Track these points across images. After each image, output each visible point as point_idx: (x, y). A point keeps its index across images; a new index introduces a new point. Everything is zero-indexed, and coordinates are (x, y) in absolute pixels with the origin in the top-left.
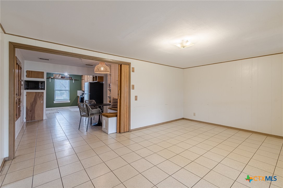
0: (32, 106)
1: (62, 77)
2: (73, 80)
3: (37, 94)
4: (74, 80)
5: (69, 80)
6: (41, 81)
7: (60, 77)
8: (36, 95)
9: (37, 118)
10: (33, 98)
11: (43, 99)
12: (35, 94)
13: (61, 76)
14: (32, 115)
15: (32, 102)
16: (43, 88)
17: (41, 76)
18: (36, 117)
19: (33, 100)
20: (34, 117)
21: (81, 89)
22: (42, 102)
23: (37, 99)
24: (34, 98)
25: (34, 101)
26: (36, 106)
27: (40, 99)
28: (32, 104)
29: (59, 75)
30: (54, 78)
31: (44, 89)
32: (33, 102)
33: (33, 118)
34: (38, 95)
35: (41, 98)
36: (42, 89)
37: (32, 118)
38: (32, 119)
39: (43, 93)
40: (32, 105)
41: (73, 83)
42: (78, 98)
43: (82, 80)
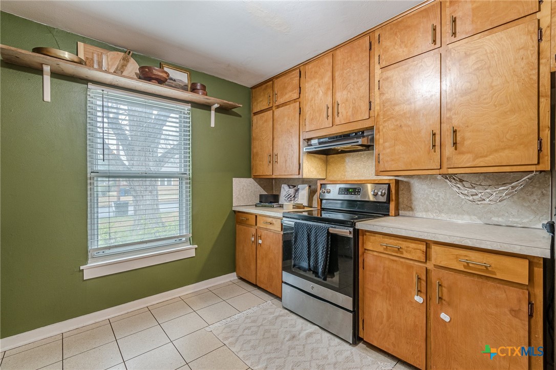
2: (209, 107)
5: (189, 107)
21: (248, 171)
29: (126, 60)
30: (80, 62)
41: (213, 125)
42: (239, 227)
43: (255, 118)
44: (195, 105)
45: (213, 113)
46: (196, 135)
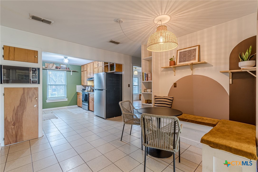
0: (16, 114)
1: (57, 68)
2: (70, 71)
3: (26, 91)
4: (72, 72)
5: (66, 71)
6: (32, 68)
7: (54, 68)
8: (24, 94)
9: (26, 137)
10: (19, 100)
11: (37, 101)
12: (21, 92)
13: (55, 66)
14: (18, 131)
15: (16, 107)
16: (37, 80)
17: (33, 57)
18: (24, 134)
19: (18, 103)
20: (22, 135)
21: (81, 84)
22: (35, 106)
23: (25, 101)
24: (21, 100)
25: (20, 104)
26: (24, 113)
27: (31, 101)
28: (17, 110)
29: (53, 65)
30: (46, 68)
31: (39, 83)
32: (18, 107)
33: (18, 137)
34: (28, 94)
35: (33, 99)
36: (34, 82)
37: (16, 137)
38: (16, 140)
39: (37, 89)
40: (17, 112)
41: (71, 75)
42: (78, 95)
43: (82, 72)
44: (67, 71)
45: (71, 72)
46: (67, 76)
